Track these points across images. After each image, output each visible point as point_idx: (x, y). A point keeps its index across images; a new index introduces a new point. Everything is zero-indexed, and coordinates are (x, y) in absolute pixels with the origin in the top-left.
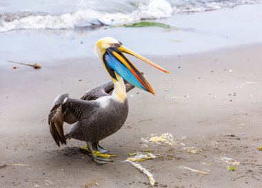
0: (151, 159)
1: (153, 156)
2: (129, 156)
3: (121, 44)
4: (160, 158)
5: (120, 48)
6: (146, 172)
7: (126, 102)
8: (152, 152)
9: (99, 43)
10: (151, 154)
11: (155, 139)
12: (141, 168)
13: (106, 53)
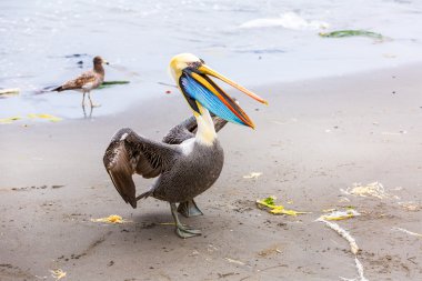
0: (353, 217)
1: (355, 213)
2: (323, 213)
3: (203, 62)
4: (366, 217)
5: (201, 68)
6: (346, 235)
7: (216, 144)
8: (355, 208)
9: (173, 62)
10: (352, 211)
11: (359, 190)
12: (340, 230)
13: (183, 75)
